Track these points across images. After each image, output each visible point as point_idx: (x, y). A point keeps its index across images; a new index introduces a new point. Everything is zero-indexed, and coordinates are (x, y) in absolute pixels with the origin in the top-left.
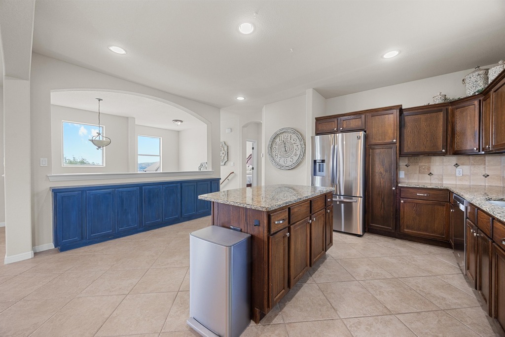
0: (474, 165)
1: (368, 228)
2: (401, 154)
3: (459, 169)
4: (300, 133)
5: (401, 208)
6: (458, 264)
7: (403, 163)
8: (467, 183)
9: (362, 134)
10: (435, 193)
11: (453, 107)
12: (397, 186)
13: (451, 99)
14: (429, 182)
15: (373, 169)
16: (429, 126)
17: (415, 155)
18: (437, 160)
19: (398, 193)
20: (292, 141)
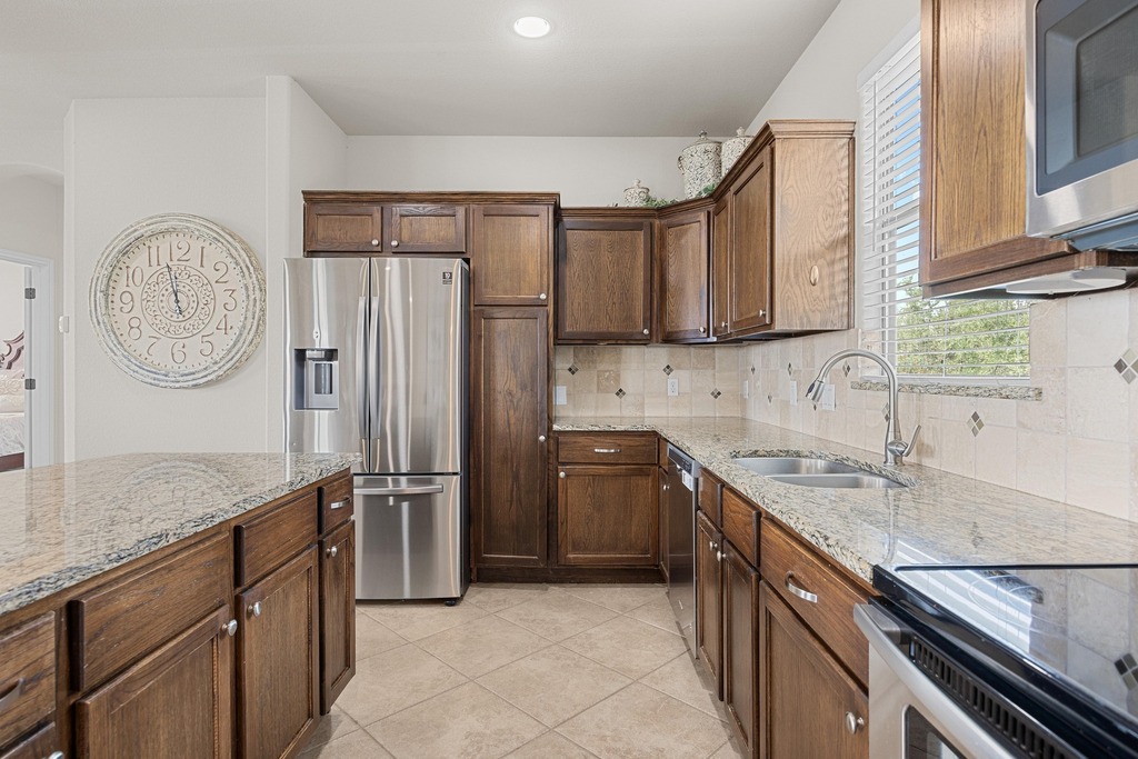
0: (697, 368)
1: (477, 572)
2: (560, 338)
3: (672, 379)
4: (241, 242)
5: (560, 494)
6: (677, 623)
7: (562, 364)
8: (685, 413)
9: (456, 265)
10: (632, 443)
11: (663, 222)
12: (550, 429)
13: (659, 200)
14: (618, 414)
15: (488, 380)
16: (618, 265)
17: (589, 341)
18: (631, 354)
19: (553, 449)
20: (208, 270)
